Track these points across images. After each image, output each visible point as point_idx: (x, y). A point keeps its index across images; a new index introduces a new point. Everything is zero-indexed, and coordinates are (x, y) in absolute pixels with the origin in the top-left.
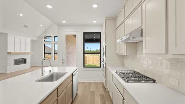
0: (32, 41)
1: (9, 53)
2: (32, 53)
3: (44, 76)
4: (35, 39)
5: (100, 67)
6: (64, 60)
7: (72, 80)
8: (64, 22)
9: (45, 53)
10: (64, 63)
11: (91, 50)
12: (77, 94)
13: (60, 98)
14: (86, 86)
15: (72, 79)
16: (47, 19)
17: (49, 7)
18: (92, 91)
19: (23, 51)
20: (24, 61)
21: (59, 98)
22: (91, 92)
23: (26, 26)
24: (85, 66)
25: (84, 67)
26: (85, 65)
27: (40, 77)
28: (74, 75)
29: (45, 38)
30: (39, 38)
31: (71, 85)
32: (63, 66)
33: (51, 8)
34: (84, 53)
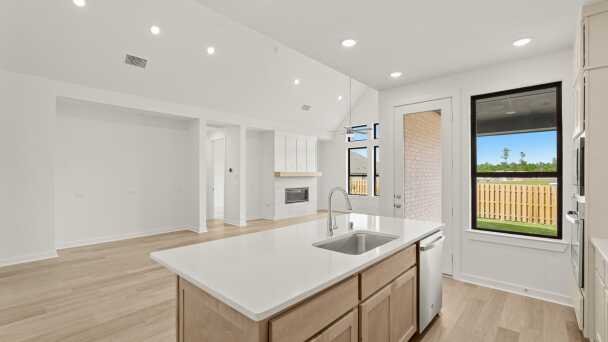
0: (321, 144)
1: (277, 175)
2: (320, 174)
3: (334, 236)
4: (326, 137)
5: (559, 236)
6: (399, 197)
7: (417, 264)
8: (396, 75)
9: (349, 176)
10: (399, 207)
11: (524, 163)
12: (437, 315)
13: (367, 306)
14: (480, 303)
15: (414, 262)
16: (353, 80)
17: (349, 43)
18: (504, 326)
19: (302, 170)
20: (304, 195)
21: (363, 304)
22: (501, 329)
23: (306, 108)
24: (478, 226)
25: (474, 226)
26: (478, 220)
27: (324, 238)
28: (423, 249)
29: (349, 132)
30: (334, 132)
31: (413, 279)
32: (395, 215)
33: (355, 46)
34: (475, 174)
